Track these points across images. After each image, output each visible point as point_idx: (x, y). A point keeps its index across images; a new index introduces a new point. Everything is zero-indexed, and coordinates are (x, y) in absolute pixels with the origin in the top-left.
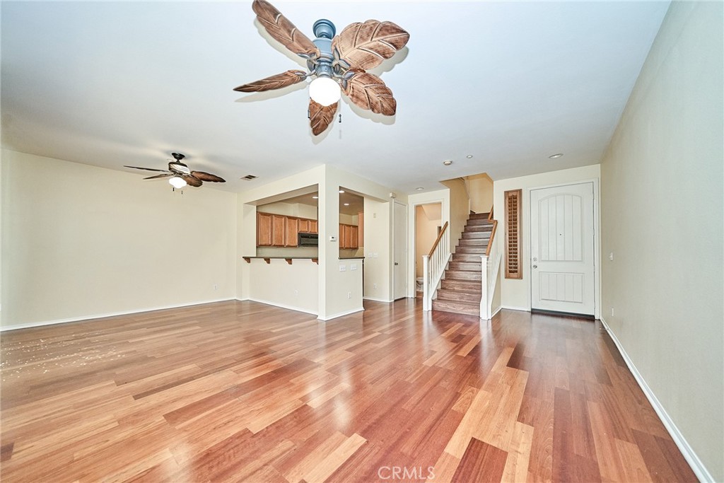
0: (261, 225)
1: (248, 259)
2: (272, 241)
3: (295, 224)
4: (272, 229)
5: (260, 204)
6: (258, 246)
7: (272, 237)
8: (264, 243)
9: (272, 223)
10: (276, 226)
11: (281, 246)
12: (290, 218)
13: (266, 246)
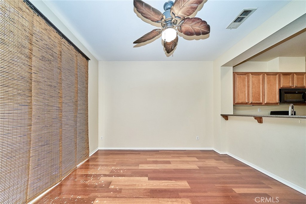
0: (237, 84)
1: (226, 117)
2: (248, 99)
3: (275, 80)
4: (248, 87)
5: (236, 64)
6: (236, 105)
7: (248, 95)
8: (240, 101)
9: (248, 82)
10: (253, 84)
11: (260, 104)
12: (268, 74)
13: (242, 104)
